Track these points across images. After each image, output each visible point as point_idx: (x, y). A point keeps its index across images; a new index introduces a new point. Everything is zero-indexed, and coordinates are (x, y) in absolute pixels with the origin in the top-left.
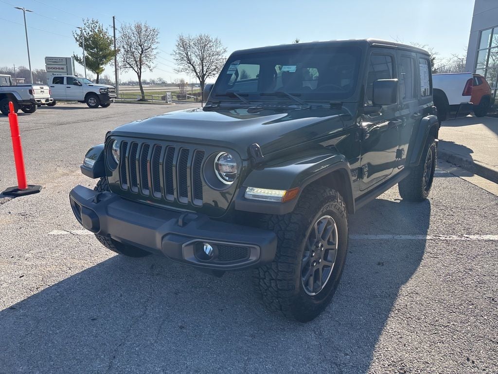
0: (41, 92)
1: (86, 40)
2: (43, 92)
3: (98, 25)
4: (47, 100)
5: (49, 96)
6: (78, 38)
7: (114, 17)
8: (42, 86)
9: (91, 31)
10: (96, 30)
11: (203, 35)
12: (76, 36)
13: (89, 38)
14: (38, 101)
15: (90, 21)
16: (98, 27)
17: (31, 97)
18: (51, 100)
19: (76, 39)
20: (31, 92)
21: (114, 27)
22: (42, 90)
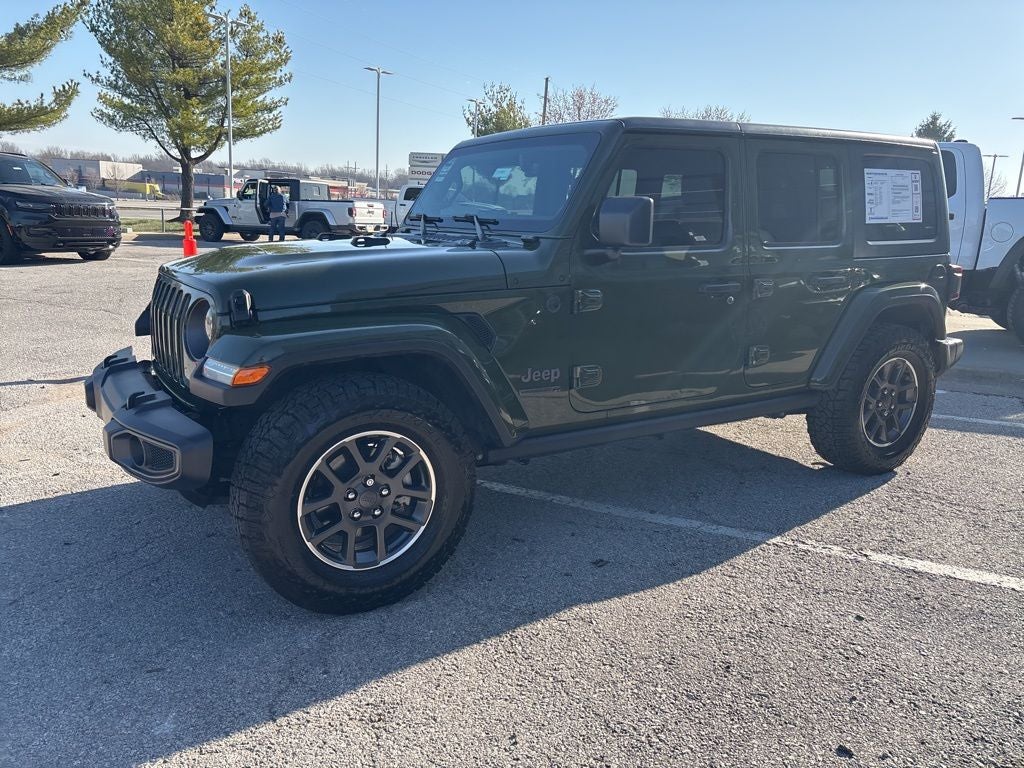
0: (369, 212)
1: (485, 122)
2: (372, 212)
3: (508, 94)
4: (377, 228)
5: (381, 220)
6: (471, 119)
7: (547, 79)
8: (371, 203)
9: (496, 105)
10: (504, 105)
11: (713, 109)
12: (468, 115)
13: (491, 119)
14: (361, 228)
15: (496, 88)
16: (509, 98)
17: (351, 221)
18: (385, 228)
19: (468, 120)
20: (351, 212)
21: (545, 98)
22: (371, 209)
